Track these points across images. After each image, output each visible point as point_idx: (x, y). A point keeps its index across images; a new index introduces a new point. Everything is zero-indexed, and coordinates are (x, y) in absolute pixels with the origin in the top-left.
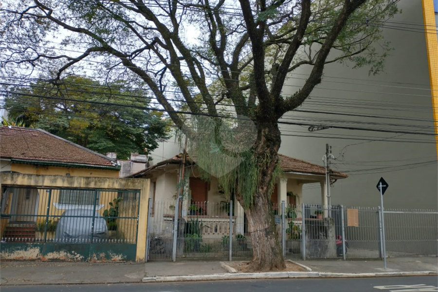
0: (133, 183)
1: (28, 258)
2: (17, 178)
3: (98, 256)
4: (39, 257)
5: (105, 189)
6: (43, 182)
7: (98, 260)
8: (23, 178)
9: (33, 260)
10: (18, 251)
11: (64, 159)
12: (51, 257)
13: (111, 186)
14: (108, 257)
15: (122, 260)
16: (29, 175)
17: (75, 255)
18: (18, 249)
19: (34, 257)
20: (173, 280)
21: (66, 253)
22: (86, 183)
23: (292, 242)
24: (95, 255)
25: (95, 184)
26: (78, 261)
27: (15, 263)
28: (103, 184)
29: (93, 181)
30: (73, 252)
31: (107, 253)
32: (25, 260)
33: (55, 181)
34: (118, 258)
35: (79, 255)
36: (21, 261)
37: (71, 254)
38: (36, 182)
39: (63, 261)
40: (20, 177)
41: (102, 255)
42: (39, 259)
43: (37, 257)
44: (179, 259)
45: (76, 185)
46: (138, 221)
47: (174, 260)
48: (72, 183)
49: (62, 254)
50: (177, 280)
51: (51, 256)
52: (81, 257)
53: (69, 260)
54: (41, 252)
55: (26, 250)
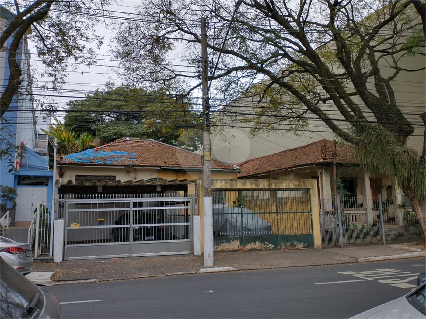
0: (304, 183)
1: (231, 249)
2: (217, 183)
3: (285, 244)
4: (240, 248)
5: (283, 189)
6: (236, 185)
7: (286, 248)
8: (221, 183)
9: (235, 251)
10: (224, 244)
11: (197, 165)
12: (249, 248)
13: (288, 187)
14: (293, 245)
15: (304, 247)
16: (225, 180)
17: (268, 245)
18: (223, 242)
19: (236, 248)
20: (381, 259)
21: (260, 244)
22: (268, 184)
23: (411, 228)
24: (283, 244)
25: (276, 185)
26: (270, 250)
27: (223, 254)
28: (281, 185)
29: (273, 183)
30: (266, 242)
31: (291, 242)
32: (229, 251)
33: (245, 184)
34: (301, 246)
35: (270, 244)
36: (227, 252)
37: (265, 244)
38: (231, 185)
39: (259, 250)
40: (219, 181)
41: (289, 244)
42: (240, 249)
43: (238, 248)
44: (346, 245)
45: (261, 187)
46: (311, 215)
47: (342, 246)
48: (258, 185)
49: (258, 245)
50: (383, 259)
51: (249, 246)
52: (272, 246)
53: (264, 249)
54: (241, 244)
55: (229, 243)
